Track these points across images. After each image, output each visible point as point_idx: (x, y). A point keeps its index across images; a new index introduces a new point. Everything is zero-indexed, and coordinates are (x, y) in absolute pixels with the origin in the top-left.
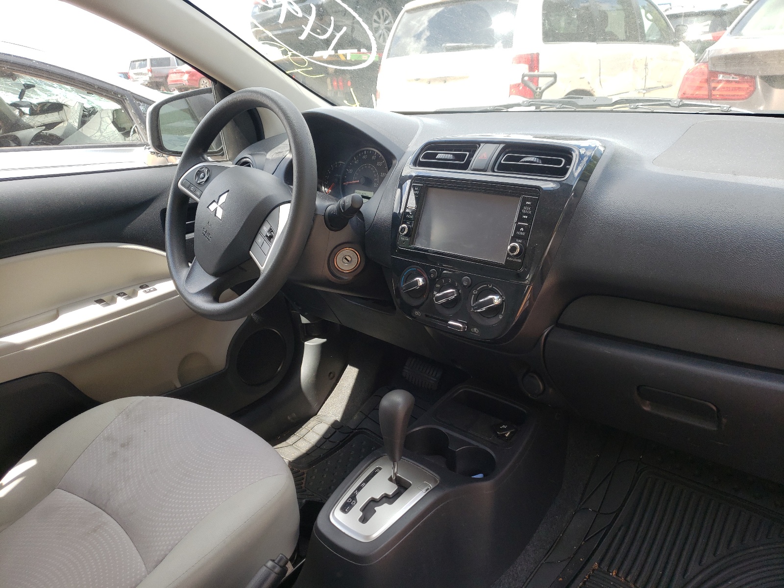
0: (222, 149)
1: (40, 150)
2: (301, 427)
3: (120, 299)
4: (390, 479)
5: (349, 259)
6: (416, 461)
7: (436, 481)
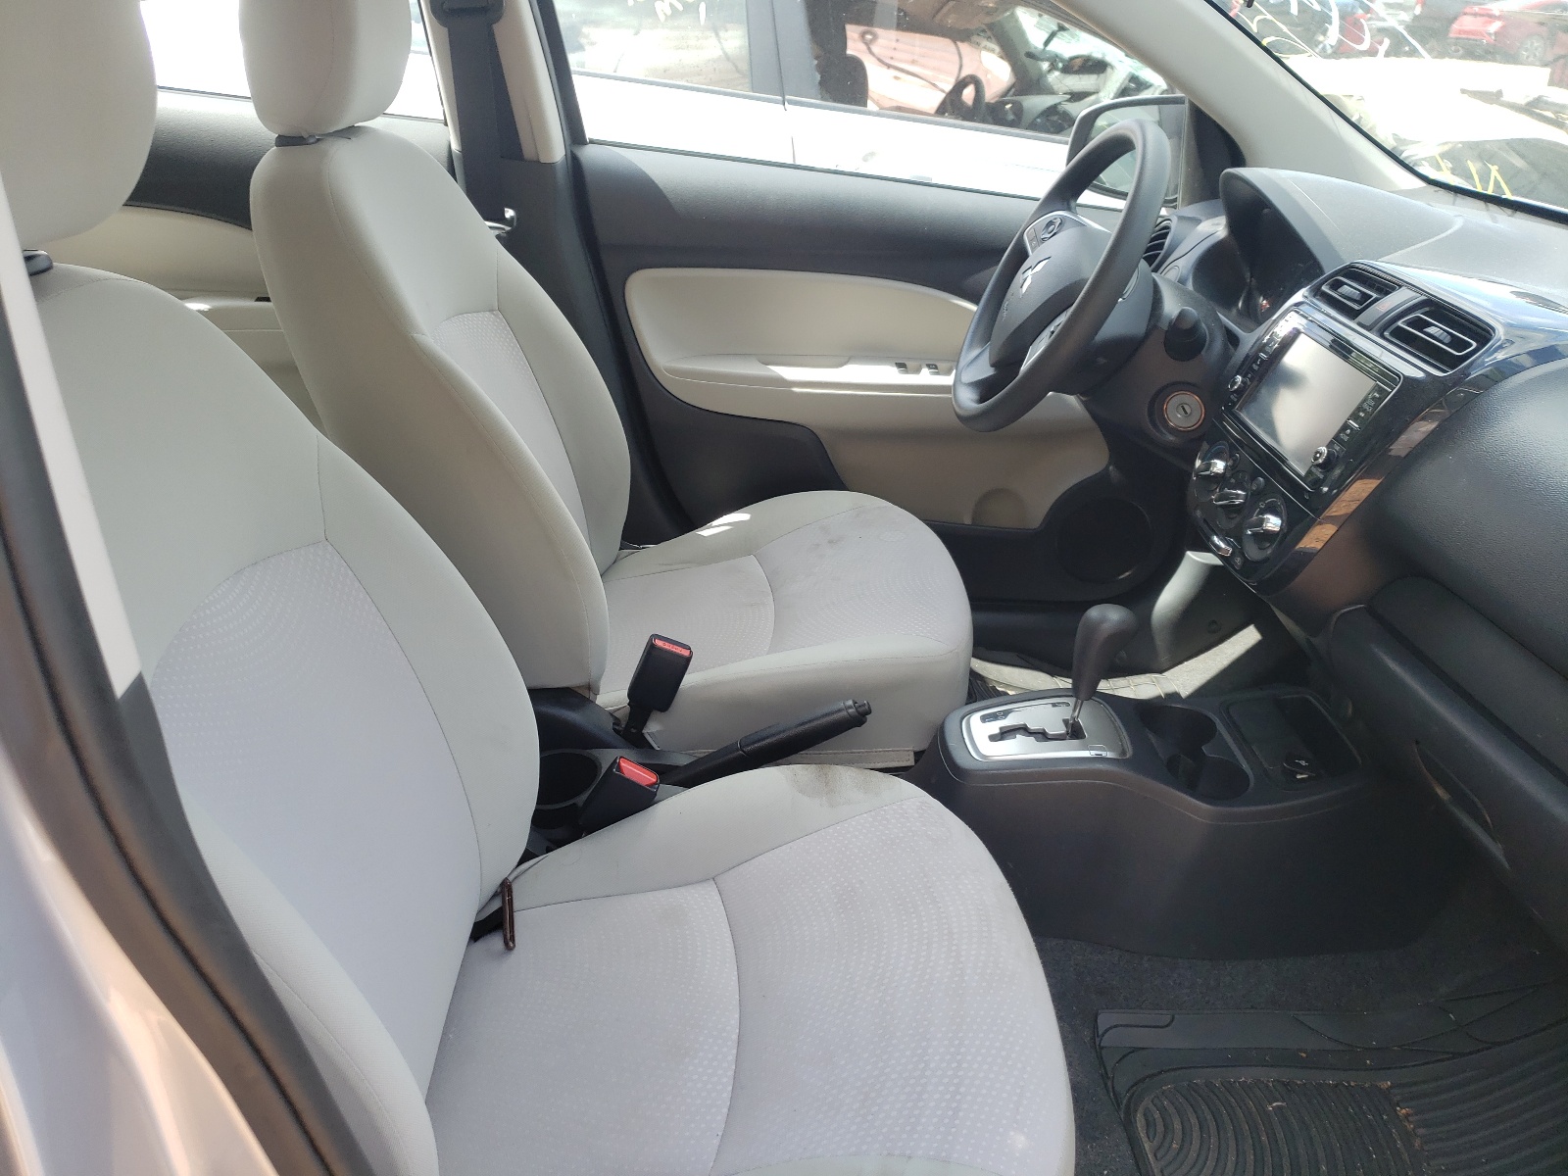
0: (1175, 200)
1: (1029, 138)
2: (1124, 676)
3: (925, 371)
4: (1066, 722)
5: (1188, 411)
6: (1124, 725)
7: (1124, 753)
